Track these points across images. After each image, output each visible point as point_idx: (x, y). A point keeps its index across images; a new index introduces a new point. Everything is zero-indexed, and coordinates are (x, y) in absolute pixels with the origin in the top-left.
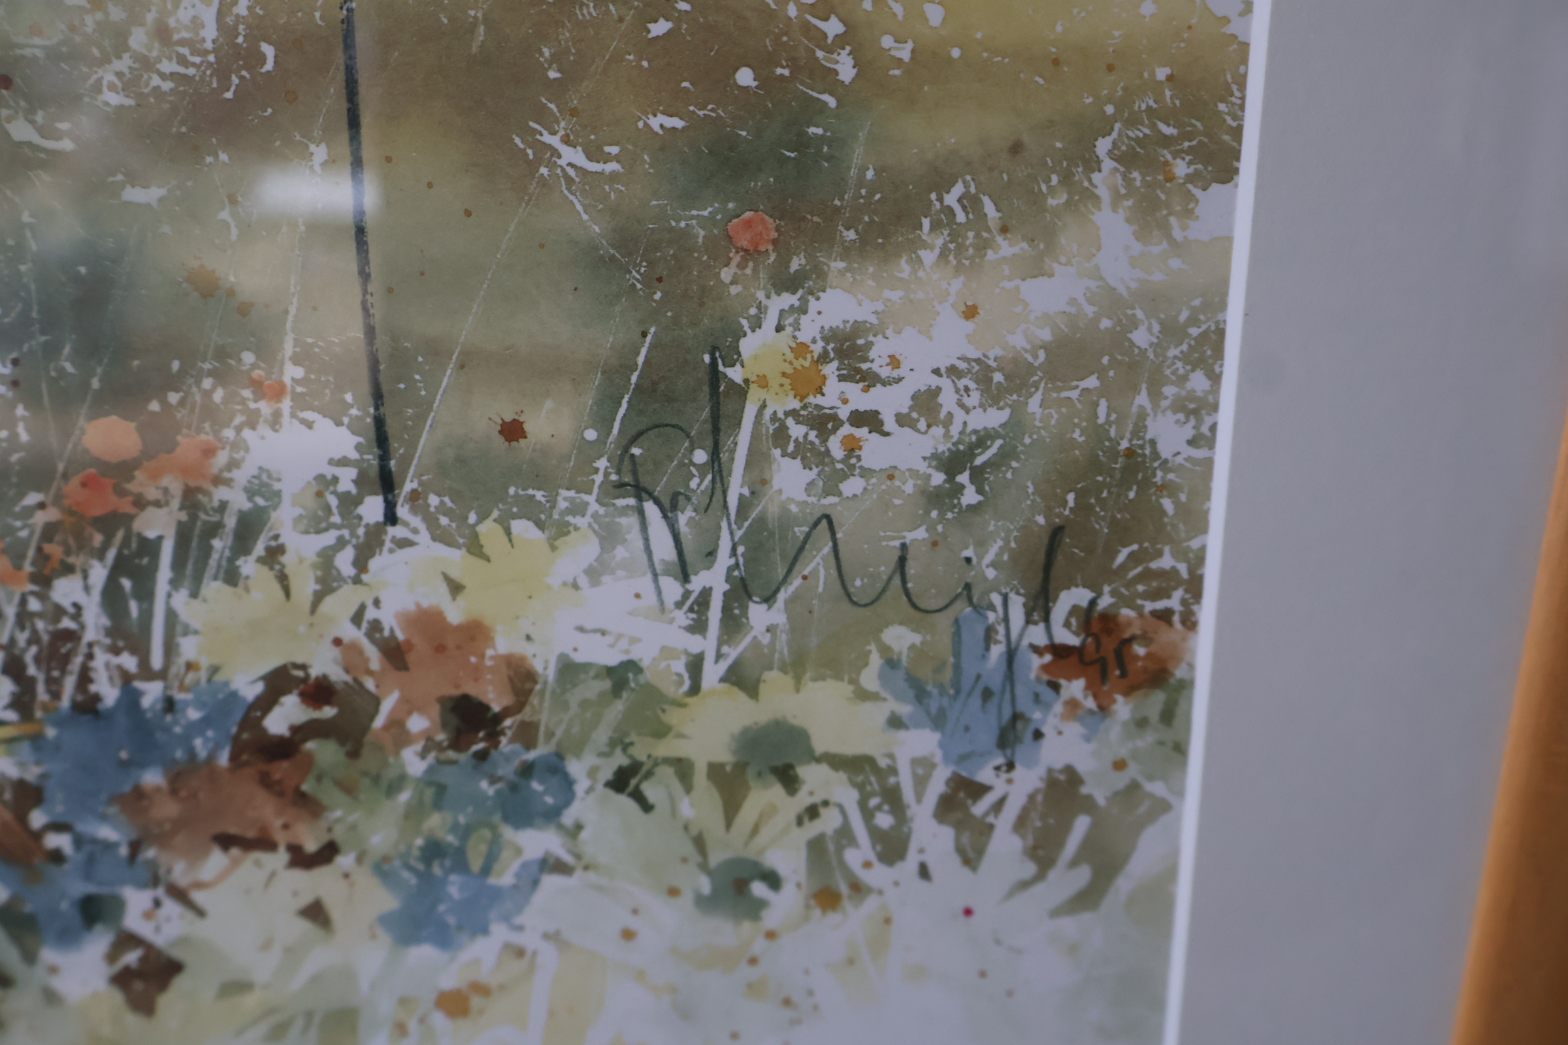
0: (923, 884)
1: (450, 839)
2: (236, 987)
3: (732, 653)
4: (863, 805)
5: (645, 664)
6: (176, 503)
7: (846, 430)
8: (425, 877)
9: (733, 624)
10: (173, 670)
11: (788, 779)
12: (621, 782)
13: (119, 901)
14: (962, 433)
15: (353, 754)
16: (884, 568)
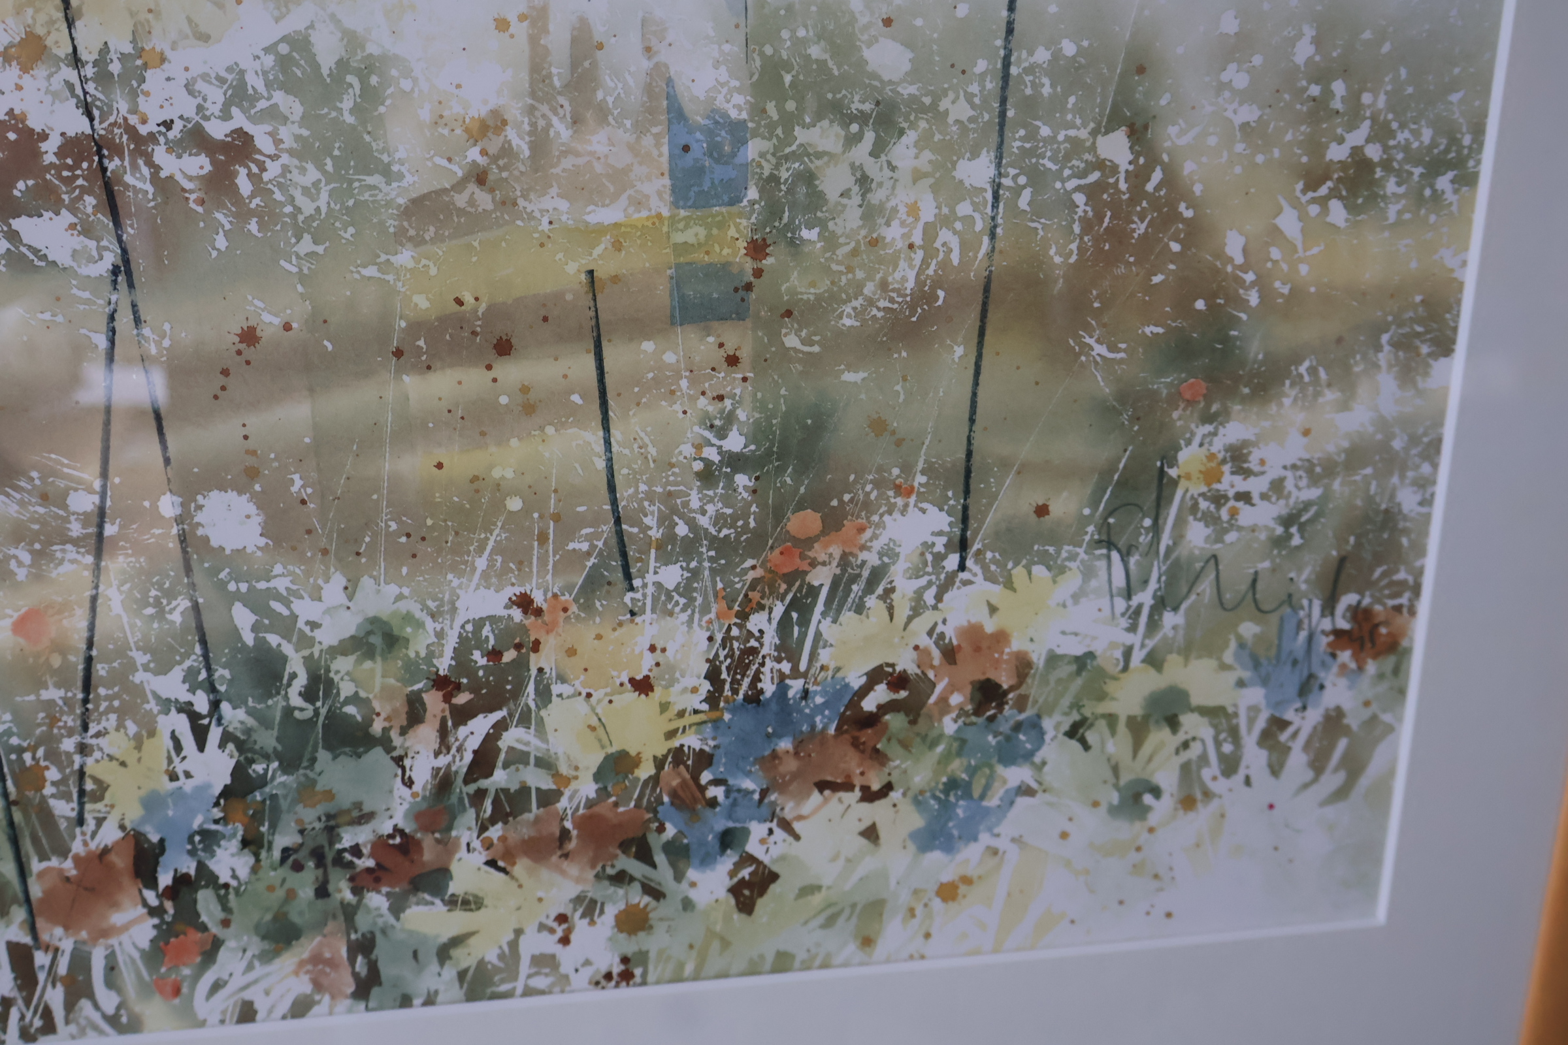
0: (1247, 789)
1: (964, 776)
2: (810, 889)
3: (1150, 643)
4: (1216, 739)
5: (1098, 653)
6: (835, 564)
7: (1232, 503)
8: (945, 805)
9: (1153, 625)
10: (812, 671)
11: (1173, 723)
12: (1075, 732)
13: (746, 833)
14: (1296, 503)
15: (913, 722)
16: (1244, 586)
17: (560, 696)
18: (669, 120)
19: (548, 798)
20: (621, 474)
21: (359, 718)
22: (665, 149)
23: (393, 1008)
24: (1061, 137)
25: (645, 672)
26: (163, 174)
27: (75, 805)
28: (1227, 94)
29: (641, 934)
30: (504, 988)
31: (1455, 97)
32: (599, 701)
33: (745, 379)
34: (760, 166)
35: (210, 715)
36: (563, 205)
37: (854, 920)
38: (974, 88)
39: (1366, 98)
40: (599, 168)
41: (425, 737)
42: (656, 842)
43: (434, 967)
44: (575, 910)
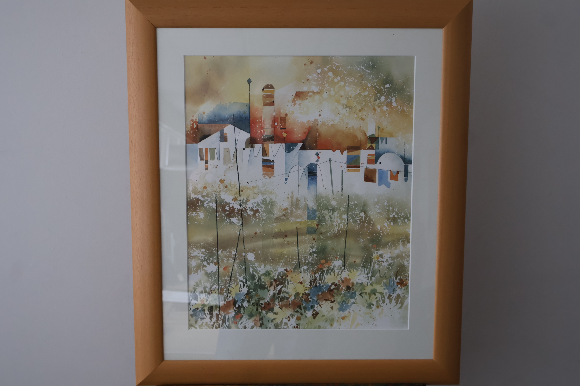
0: (386, 306)
1: (345, 300)
2: (323, 316)
3: (371, 282)
4: (381, 297)
5: (363, 283)
6: (327, 267)
7: (381, 262)
8: (342, 304)
9: (371, 279)
10: (324, 283)
11: (375, 294)
13: (314, 306)
14: (390, 263)
15: (338, 291)
16: (384, 274)
17: (290, 283)
18: (307, 209)
19: (288, 298)
20: (300, 253)
21: (264, 285)
22: (307, 213)
23: (265, 329)
24: (355, 213)
25: (302, 281)
26: (248, 214)
27: (227, 294)
28: (376, 208)
29: (299, 321)
30: (280, 327)
31: (406, 210)
32: (295, 285)
33: (316, 242)
34: (318, 215)
35: (245, 283)
36: (294, 219)
37: (330, 321)
38: (344, 207)
39: (394, 209)
40: (298, 215)
41: (272, 288)
42: (302, 306)
43: (271, 323)
44: (291, 316)
